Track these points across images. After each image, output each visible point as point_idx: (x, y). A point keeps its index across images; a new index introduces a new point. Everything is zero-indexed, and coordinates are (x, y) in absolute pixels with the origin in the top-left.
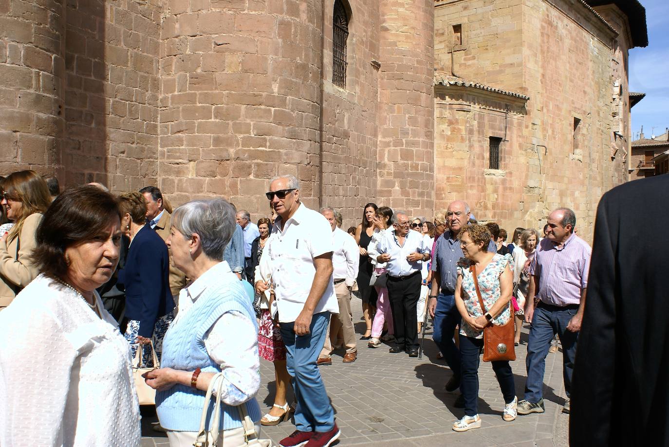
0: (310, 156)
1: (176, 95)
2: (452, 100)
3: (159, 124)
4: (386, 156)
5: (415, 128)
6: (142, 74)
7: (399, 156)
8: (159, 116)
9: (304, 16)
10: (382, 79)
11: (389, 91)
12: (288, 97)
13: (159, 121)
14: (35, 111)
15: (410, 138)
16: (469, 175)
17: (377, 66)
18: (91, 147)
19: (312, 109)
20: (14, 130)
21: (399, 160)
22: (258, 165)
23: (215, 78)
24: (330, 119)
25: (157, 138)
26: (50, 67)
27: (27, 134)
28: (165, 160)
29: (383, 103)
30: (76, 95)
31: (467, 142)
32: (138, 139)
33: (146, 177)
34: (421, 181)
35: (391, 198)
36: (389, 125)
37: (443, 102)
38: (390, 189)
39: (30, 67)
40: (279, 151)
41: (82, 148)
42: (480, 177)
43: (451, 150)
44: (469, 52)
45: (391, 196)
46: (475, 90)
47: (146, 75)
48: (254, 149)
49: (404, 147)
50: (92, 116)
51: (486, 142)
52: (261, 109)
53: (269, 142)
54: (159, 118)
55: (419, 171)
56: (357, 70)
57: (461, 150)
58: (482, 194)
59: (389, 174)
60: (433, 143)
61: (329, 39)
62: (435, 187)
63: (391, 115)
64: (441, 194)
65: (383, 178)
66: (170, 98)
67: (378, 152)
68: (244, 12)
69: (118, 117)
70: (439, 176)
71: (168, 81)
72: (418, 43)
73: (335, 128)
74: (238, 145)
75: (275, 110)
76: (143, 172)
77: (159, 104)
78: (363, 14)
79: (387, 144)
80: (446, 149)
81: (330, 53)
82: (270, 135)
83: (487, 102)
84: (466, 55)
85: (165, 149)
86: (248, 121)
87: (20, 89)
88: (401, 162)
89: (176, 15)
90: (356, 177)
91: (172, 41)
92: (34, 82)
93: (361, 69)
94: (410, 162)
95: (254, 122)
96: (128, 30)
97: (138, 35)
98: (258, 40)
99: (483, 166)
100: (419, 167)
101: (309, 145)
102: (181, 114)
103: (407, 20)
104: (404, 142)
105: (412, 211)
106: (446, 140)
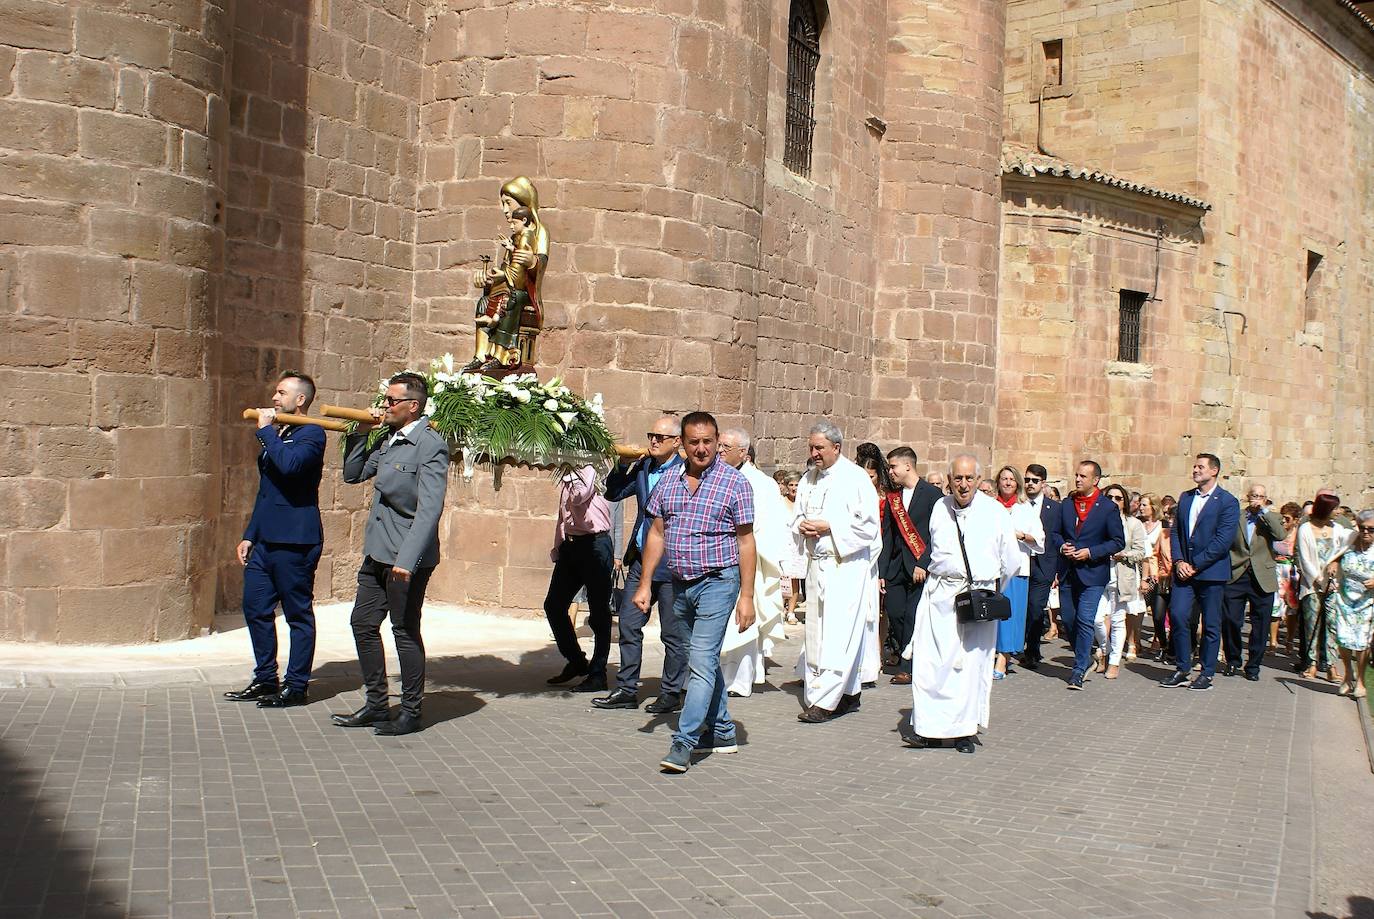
0: (739, 325)
1: (453, 184)
2: (1039, 206)
3: (414, 245)
4: (893, 326)
5: (957, 267)
6: (383, 136)
7: (922, 328)
8: (416, 229)
9: (735, 20)
10: (889, 157)
11: (903, 183)
12: (696, 196)
13: (415, 240)
14: (169, 215)
15: (947, 289)
16: (1072, 373)
17: (877, 128)
18: (273, 293)
19: (747, 221)
20: (126, 253)
21: (921, 337)
22: (628, 341)
23: (541, 150)
24: (776, 243)
25: (410, 275)
26: (202, 120)
27: (150, 262)
28: (427, 325)
29: (889, 210)
30: (247, 179)
31: (1071, 300)
32: (371, 278)
33: (385, 359)
34: (968, 385)
35: (899, 418)
36: (900, 259)
37: (1021, 211)
38: (899, 399)
39: (162, 120)
40: (673, 312)
41: (254, 293)
42: (1096, 378)
43: (1035, 317)
44: (1076, 102)
45: (900, 416)
46: (1091, 187)
47: (390, 139)
48: (620, 306)
49: (932, 309)
50: (278, 226)
51: (1113, 303)
52: (636, 219)
53: (653, 291)
54: (415, 234)
55: (964, 362)
56: (837, 138)
57: (1055, 318)
58: (1102, 416)
59: (897, 367)
60: (996, 302)
61: (779, 68)
62: (997, 398)
63: (906, 237)
64: (1011, 414)
65: (884, 376)
66: (441, 191)
67: (874, 317)
68: (607, 9)
69: (332, 229)
70: (1007, 374)
71: (437, 153)
72: (968, 80)
73: (786, 263)
74: (585, 296)
75: (668, 223)
76: (379, 348)
77: (417, 202)
78: (852, 15)
79: (896, 302)
80: (1024, 315)
81: (780, 97)
82: (655, 278)
83: (1116, 214)
84: (1071, 108)
85: (428, 301)
86: (610, 245)
87: (141, 166)
88: (924, 341)
89: (459, 12)
90: (826, 372)
91: (447, 67)
92: (168, 153)
93: (845, 136)
94: (944, 342)
95: (623, 248)
96: (357, 43)
97: (378, 53)
98: (635, 70)
99: (1104, 354)
100: (964, 354)
101: (737, 302)
102: (464, 226)
103: (947, 28)
104: (933, 297)
105: (945, 449)
106: (1024, 295)
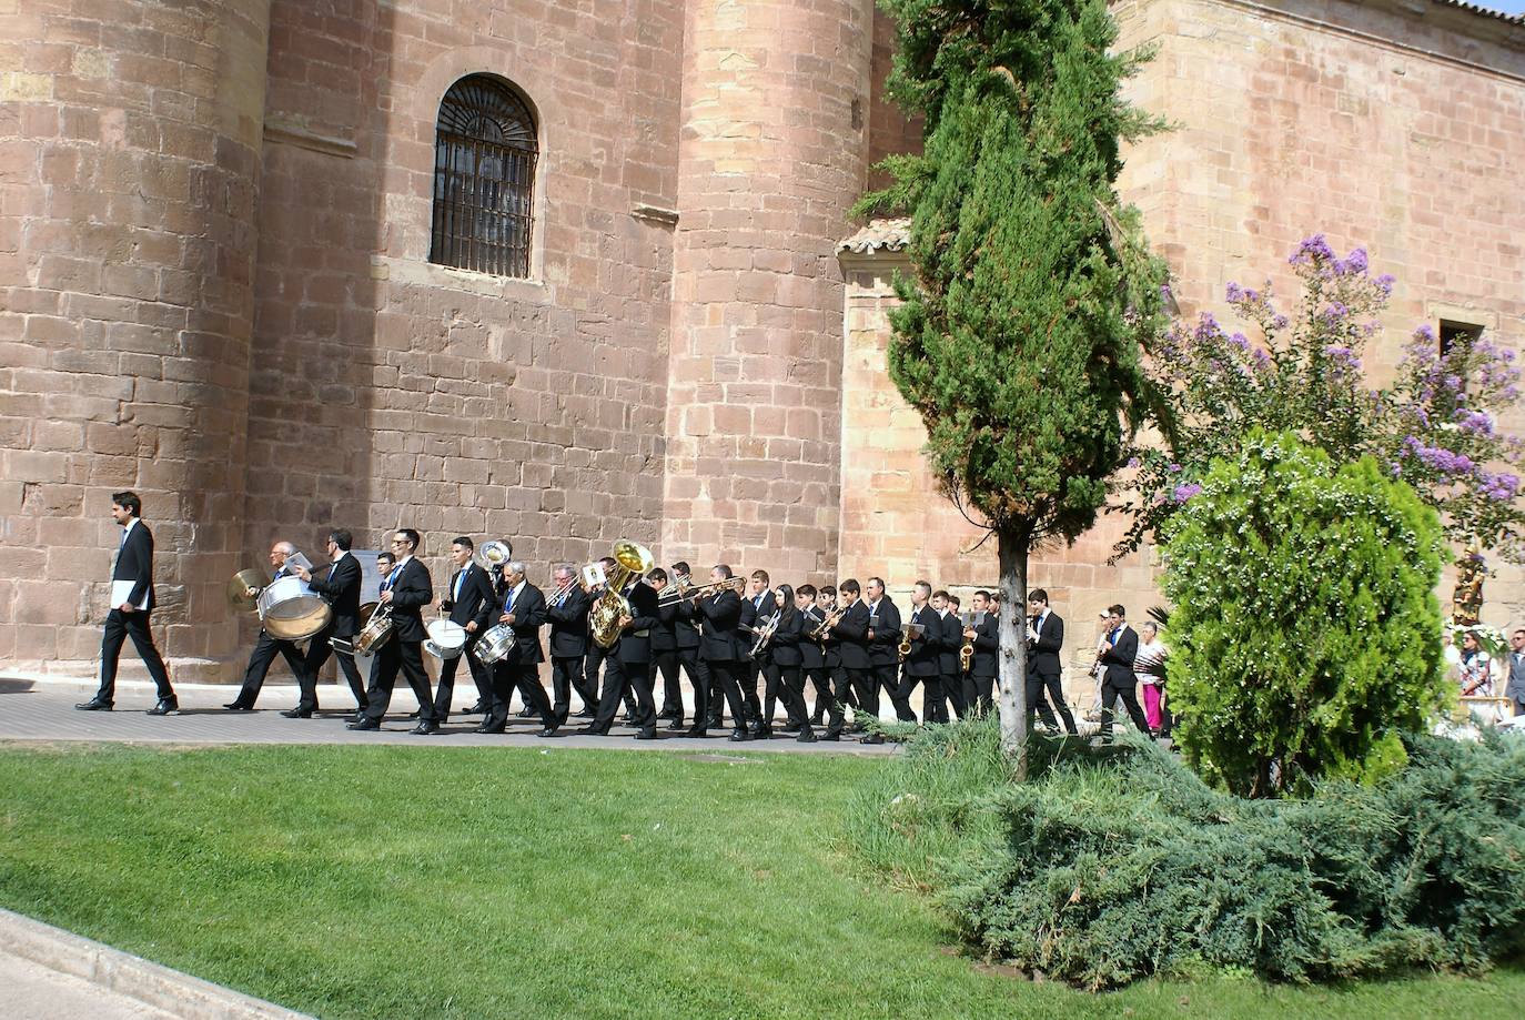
0: (130, 406)
2: (889, 285)
4: (683, 423)
5: (755, 356)
7: (712, 423)
9: (114, 136)
10: (681, 247)
11: (694, 274)
12: (63, 294)
15: (741, 380)
17: (661, 220)
21: (711, 433)
29: (681, 302)
34: (771, 483)
35: (689, 521)
36: (691, 352)
37: (868, 292)
38: (690, 499)
40: (36, 396)
43: (885, 408)
45: (690, 517)
49: (724, 402)
53: (16, 378)
55: (766, 458)
59: (687, 465)
61: (413, 168)
62: (843, 499)
63: (696, 328)
64: (858, 516)
65: (675, 476)
67: (667, 415)
70: (854, 472)
72: (771, 159)
73: (440, 358)
75: (31, 319)
78: (596, 108)
79: (686, 397)
80: (873, 406)
81: (419, 199)
82: (18, 367)
88: (715, 437)
90: (545, 468)
94: (738, 437)
98: (2, 190)
100: (767, 450)
103: (741, 107)
104: (725, 390)
105: (740, 553)
106: (871, 384)
